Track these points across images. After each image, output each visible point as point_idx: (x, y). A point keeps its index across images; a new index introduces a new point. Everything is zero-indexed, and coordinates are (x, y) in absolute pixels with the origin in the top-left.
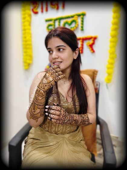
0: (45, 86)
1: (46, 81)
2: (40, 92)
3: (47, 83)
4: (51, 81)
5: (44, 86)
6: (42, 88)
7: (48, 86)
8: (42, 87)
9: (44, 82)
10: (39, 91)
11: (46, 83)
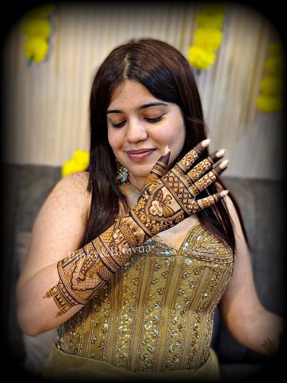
0: (157, 222)
1: (161, 209)
2: (135, 233)
3: (163, 216)
4: (175, 213)
5: (154, 222)
6: (147, 225)
7: (164, 224)
8: (145, 223)
9: (153, 211)
10: (134, 230)
11: (161, 215)
